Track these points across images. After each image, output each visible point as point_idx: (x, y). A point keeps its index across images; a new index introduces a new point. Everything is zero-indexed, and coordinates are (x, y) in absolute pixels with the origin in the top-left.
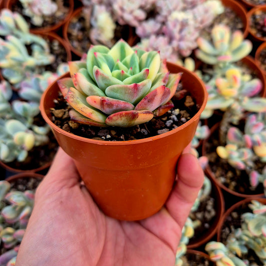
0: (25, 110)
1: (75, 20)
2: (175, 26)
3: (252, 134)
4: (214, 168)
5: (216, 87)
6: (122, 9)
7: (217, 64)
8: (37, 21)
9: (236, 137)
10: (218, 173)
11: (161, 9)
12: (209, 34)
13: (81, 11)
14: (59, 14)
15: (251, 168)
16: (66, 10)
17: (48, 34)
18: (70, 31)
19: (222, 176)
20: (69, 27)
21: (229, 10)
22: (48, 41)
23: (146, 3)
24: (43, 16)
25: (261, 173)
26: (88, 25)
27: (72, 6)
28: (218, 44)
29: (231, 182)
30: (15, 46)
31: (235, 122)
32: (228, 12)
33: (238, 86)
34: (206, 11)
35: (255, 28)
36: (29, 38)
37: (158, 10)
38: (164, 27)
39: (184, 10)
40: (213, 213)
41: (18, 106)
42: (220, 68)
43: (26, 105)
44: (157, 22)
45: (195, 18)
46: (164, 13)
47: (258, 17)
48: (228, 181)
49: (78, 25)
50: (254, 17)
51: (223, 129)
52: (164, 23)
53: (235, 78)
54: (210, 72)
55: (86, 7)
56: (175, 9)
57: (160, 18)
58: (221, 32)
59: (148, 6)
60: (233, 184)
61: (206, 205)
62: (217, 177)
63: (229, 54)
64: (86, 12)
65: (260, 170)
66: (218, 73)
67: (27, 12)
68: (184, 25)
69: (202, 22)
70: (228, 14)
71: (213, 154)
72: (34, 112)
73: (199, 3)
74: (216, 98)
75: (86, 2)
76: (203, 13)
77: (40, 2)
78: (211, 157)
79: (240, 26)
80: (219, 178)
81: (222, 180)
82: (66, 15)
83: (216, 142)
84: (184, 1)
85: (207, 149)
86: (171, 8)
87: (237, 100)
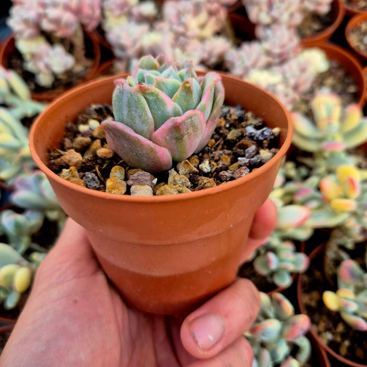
0: (18, 226)
4: (316, 317)
5: (319, 189)
8: (45, 80)
9: (352, 274)
10: (322, 325)
11: (233, 65)
12: (307, 102)
13: (112, 66)
14: (78, 69)
16: (89, 63)
19: (328, 329)
21: (335, 64)
23: (210, 54)
24: (55, 75)
27: (98, 57)
28: (323, 124)
29: (343, 340)
30: (7, 125)
31: (350, 246)
32: (334, 68)
34: (303, 70)
36: (30, 107)
37: (228, 65)
39: (268, 66)
41: (8, 219)
42: (325, 158)
43: (20, 218)
45: (285, 81)
48: (339, 339)
51: (331, 254)
53: (352, 182)
55: (120, 59)
56: (254, 66)
58: (327, 102)
59: (213, 60)
60: (347, 343)
62: (319, 333)
63: (339, 139)
64: (119, 66)
66: (322, 167)
67: (30, 66)
69: (296, 88)
70: (334, 71)
71: (315, 295)
72: (32, 227)
73: (291, 55)
74: (319, 208)
75: (118, 52)
76: (298, 73)
77: (48, 55)
78: (311, 299)
79: (352, 89)
80: (324, 334)
81: (329, 336)
82: (89, 70)
83: (318, 274)
84: (268, 53)
85: (304, 285)
86: (248, 63)
87: (354, 214)
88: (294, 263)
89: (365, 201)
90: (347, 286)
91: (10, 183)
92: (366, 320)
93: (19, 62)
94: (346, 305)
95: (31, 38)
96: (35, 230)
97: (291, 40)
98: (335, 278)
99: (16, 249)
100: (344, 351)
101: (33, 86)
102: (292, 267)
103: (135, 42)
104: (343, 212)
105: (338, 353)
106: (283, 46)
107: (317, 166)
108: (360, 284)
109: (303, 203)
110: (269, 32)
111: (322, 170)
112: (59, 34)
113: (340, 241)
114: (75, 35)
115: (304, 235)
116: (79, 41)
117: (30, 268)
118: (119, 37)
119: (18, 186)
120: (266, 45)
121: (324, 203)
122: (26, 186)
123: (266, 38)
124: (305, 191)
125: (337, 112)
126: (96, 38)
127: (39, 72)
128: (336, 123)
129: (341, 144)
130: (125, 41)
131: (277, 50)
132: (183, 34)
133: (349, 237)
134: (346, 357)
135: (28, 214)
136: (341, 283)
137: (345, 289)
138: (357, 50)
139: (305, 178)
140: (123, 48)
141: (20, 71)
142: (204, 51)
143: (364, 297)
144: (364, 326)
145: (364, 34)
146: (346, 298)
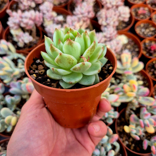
0: (12, 101)
3: (144, 120)
4: (122, 135)
5: (123, 88)
8: (21, 45)
9: (135, 120)
10: (124, 139)
14: (34, 40)
15: (144, 136)
16: (38, 38)
19: (126, 140)
21: (130, 40)
25: (149, 140)
28: (125, 65)
29: (132, 144)
30: (8, 63)
31: (134, 109)
32: (130, 41)
34: (118, 44)
35: (146, 50)
36: (16, 56)
39: (105, 42)
41: (8, 99)
42: (126, 76)
43: (13, 98)
47: (147, 44)
48: (130, 144)
50: (145, 44)
51: (127, 112)
53: (134, 86)
54: (120, 77)
58: (126, 56)
60: (133, 145)
62: (123, 142)
63: (131, 70)
65: (149, 138)
66: (125, 79)
67: (15, 39)
69: (115, 50)
70: (130, 42)
71: (122, 127)
72: (17, 102)
73: (114, 38)
74: (123, 95)
75: (49, 35)
76: (116, 45)
77: (23, 36)
78: (120, 129)
79: (137, 50)
80: (125, 142)
81: (127, 142)
82: (38, 41)
83: (123, 119)
84: (105, 37)
85: (118, 123)
87: (135, 98)
88: (114, 115)
89: (139, 93)
90: (133, 124)
92: (140, 136)
93: (11, 37)
94: (132, 131)
95: (17, 29)
97: (114, 32)
98: (129, 120)
99: (11, 109)
101: (16, 47)
102: (113, 117)
105: (130, 149)
106: (111, 34)
107: (123, 79)
108: (138, 123)
109: (117, 93)
110: (106, 29)
111: (124, 81)
113: (131, 107)
114: (33, 28)
115: (117, 105)
116: (34, 30)
117: (16, 117)
118: (50, 30)
119: (11, 86)
120: (104, 34)
121: (125, 93)
122: (15, 86)
123: (105, 31)
124: (118, 88)
125: (130, 60)
126: (41, 29)
128: (129, 64)
131: (108, 36)
133: (134, 106)
134: (133, 150)
135: (15, 96)
136: (131, 123)
137: (132, 125)
138: (139, 34)
139: (119, 83)
143: (139, 128)
144: (138, 138)
145: (142, 28)
146: (132, 128)
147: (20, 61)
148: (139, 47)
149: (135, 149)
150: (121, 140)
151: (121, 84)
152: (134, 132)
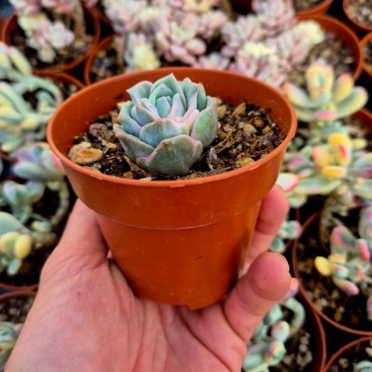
0: (19, 195)
1: (102, 54)
2: (248, 66)
4: (311, 284)
5: (312, 159)
6: (169, 40)
7: (315, 122)
8: (47, 56)
9: (344, 240)
10: (317, 292)
11: (229, 37)
12: (303, 73)
13: (111, 41)
14: (79, 44)
15: (369, 285)
16: (89, 39)
17: (60, 75)
18: (94, 70)
19: (322, 296)
20: (92, 63)
21: (332, 36)
22: (61, 85)
23: (207, 28)
24: (56, 51)
26: (120, 61)
27: (99, 33)
29: (338, 307)
31: (344, 214)
32: (330, 39)
33: (347, 161)
34: (297, 42)
37: (225, 39)
38: (233, 66)
39: (263, 39)
40: (309, 358)
41: (9, 189)
42: (320, 128)
43: (21, 188)
44: (223, 57)
45: (279, 53)
46: (234, 44)
48: (333, 305)
49: (107, 62)
50: (370, 45)
51: (325, 222)
52: (233, 60)
53: (342, 149)
54: (304, 131)
55: (119, 35)
56: (249, 38)
57: (227, 51)
58: (320, 73)
59: (210, 34)
60: (341, 309)
61: (299, 343)
62: (314, 300)
63: (333, 108)
64: (118, 41)
66: (316, 136)
67: (32, 43)
68: (262, 64)
69: (290, 59)
70: (331, 42)
71: (309, 262)
72: (33, 198)
73: (287, 27)
74: (312, 176)
75: (117, 28)
76: (291, 44)
77: (48, 30)
78: (306, 267)
79: (349, 60)
80: (319, 301)
81: (324, 302)
82: (90, 46)
83: (313, 242)
84: (264, 26)
85: (298, 252)
86: (244, 36)
87: (346, 181)
88: (287, 230)
89: (356, 168)
90: (340, 252)
91: (13, 156)
92: (359, 285)
93: (21, 39)
94: (337, 269)
96: (36, 200)
97: (286, 12)
98: (328, 245)
99: (18, 218)
100: (338, 317)
101: (35, 62)
102: (285, 234)
103: (132, 17)
104: (335, 179)
105: (333, 318)
106: (277, 19)
107: (313, 136)
108: (353, 250)
109: (297, 172)
110: (264, 5)
111: (317, 139)
112: (59, 10)
113: (334, 209)
114: (75, 11)
115: (298, 202)
116: (79, 18)
117: (31, 235)
118: (117, 13)
119: (19, 158)
120: (261, 18)
121: (317, 171)
122: (29, 158)
123: (262, 11)
124: (300, 159)
125: (329, 81)
126: (96, 14)
127: (41, 48)
128: (328, 92)
129: (334, 113)
130: (123, 16)
131: (272, 23)
132: (180, 9)
133: (342, 204)
134: (340, 323)
135: (30, 184)
136: (333, 249)
137: (338, 255)
138: (355, 21)
139: (300, 148)
140: (121, 24)
141: (22, 47)
142: (200, 24)
143: (356, 263)
144: (354, 290)
145: (362, 5)
146: (337, 263)
147: (43, 97)
148: (355, 54)
149: (345, 320)
150: (308, 296)
151: (308, 150)
152: (344, 272)
